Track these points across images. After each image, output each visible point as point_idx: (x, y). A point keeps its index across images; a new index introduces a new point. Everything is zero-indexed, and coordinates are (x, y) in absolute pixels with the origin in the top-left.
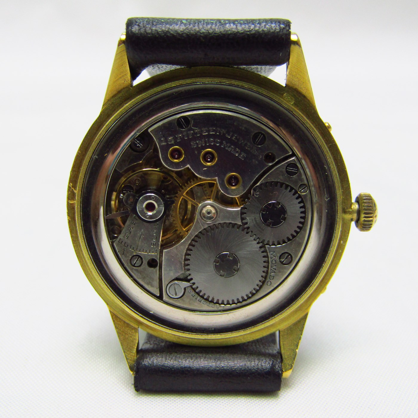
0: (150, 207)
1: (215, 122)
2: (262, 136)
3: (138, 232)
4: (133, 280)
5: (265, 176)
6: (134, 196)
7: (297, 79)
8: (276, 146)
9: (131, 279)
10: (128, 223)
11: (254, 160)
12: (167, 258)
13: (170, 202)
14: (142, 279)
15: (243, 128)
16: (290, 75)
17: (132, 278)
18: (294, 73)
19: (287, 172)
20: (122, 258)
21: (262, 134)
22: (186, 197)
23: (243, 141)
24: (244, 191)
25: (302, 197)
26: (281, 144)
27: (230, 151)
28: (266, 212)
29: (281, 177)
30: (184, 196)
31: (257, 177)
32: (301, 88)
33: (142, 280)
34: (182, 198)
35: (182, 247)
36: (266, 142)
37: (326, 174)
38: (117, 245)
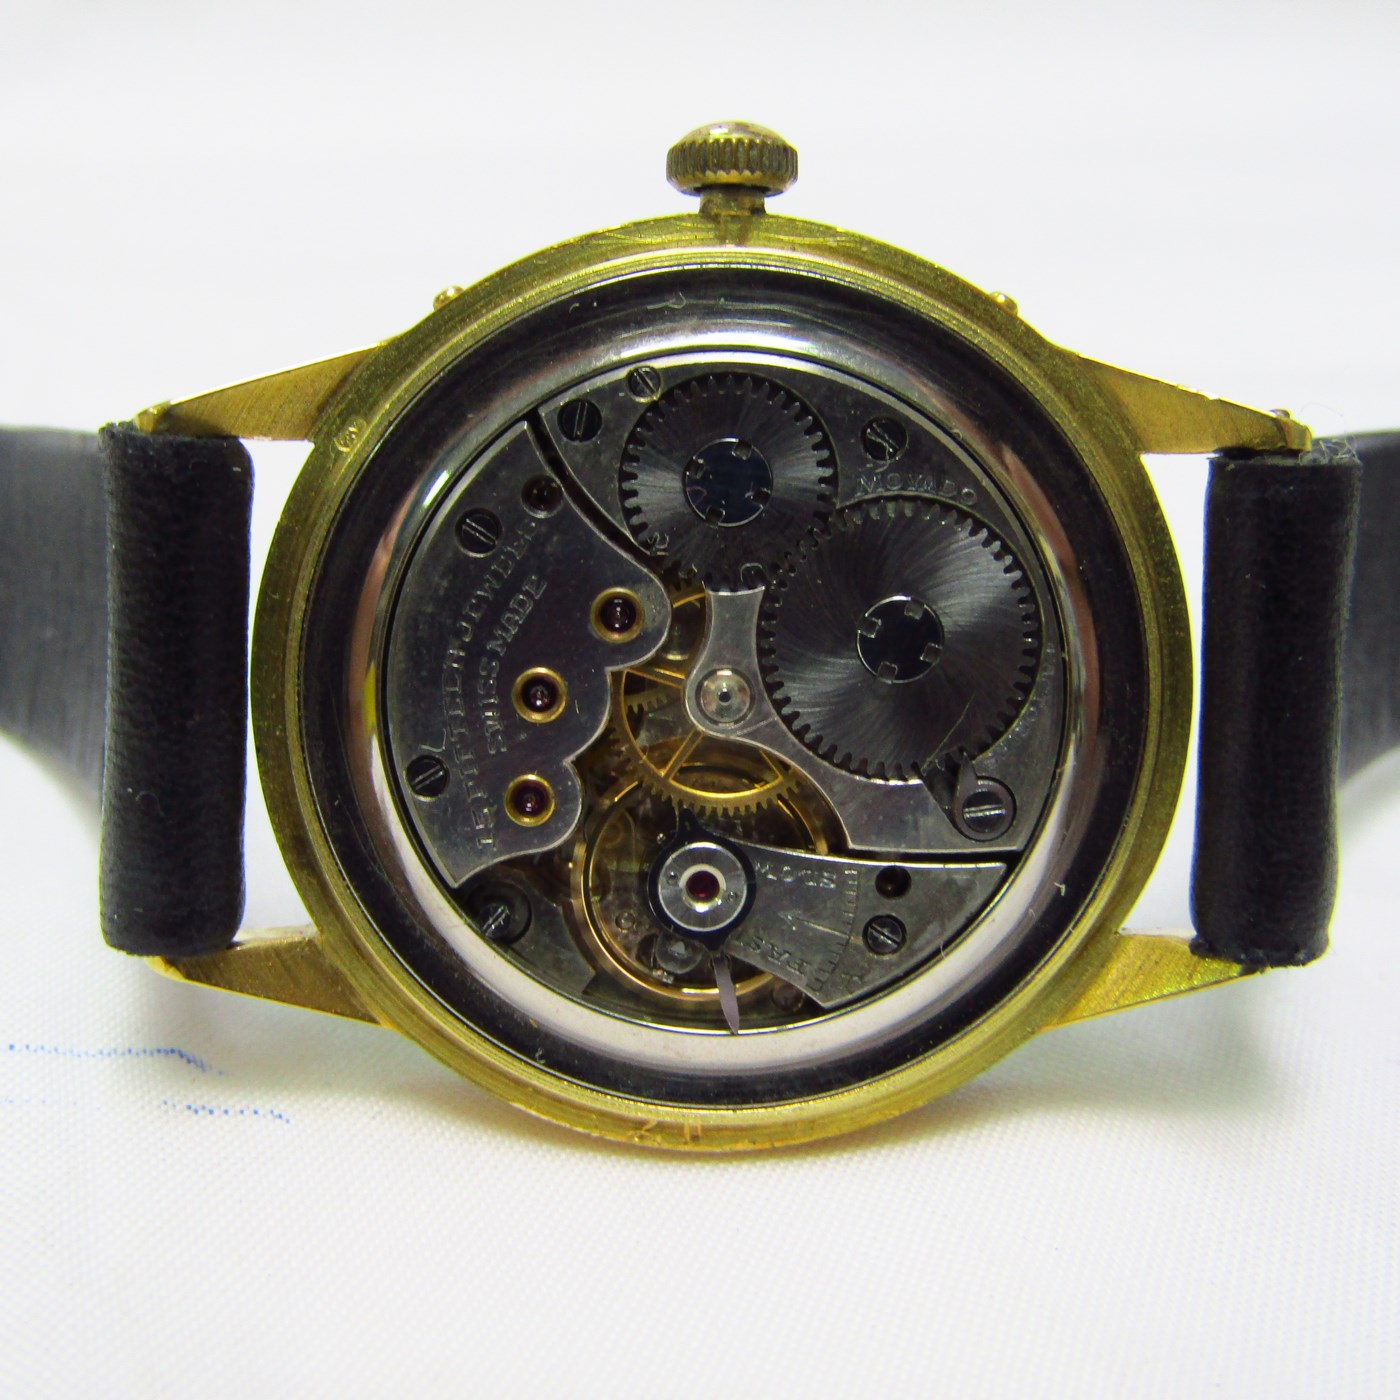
0: (703, 886)
1: (424, 673)
2: (468, 521)
3: (784, 927)
4: (949, 949)
5: (602, 509)
6: (668, 938)
7: (286, 407)
8: (503, 474)
9: (947, 954)
10: (754, 960)
11: (549, 549)
12: (873, 838)
13: (687, 824)
14: (946, 921)
15: (445, 583)
16: (273, 429)
17: (943, 954)
18: (266, 417)
19: (586, 437)
20: (874, 980)
21: (462, 521)
22: (672, 768)
23: (487, 585)
24: (651, 580)
25: (672, 385)
26: (494, 459)
27: (520, 626)
28: (722, 506)
29: (604, 458)
30: (667, 775)
31: (603, 537)
32: (315, 394)
33: (949, 919)
34: (674, 783)
35: (837, 788)
36: (489, 507)
37: (595, 304)
38: (828, 997)
